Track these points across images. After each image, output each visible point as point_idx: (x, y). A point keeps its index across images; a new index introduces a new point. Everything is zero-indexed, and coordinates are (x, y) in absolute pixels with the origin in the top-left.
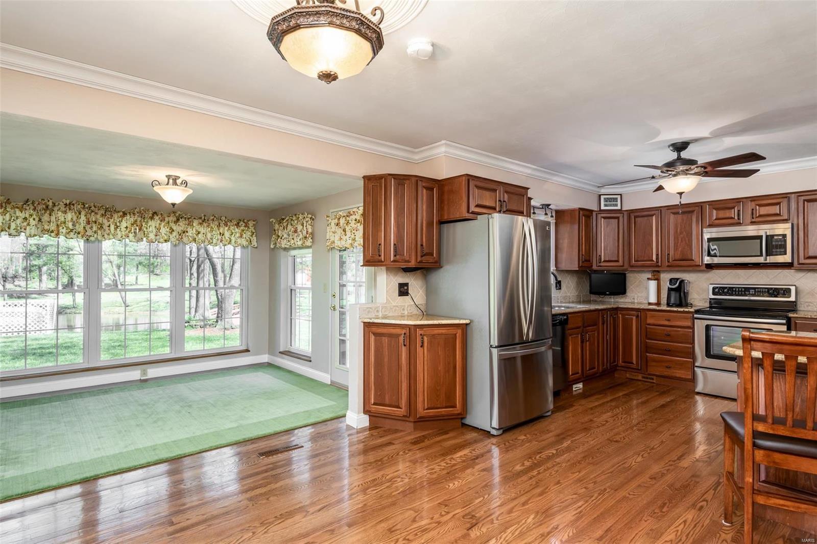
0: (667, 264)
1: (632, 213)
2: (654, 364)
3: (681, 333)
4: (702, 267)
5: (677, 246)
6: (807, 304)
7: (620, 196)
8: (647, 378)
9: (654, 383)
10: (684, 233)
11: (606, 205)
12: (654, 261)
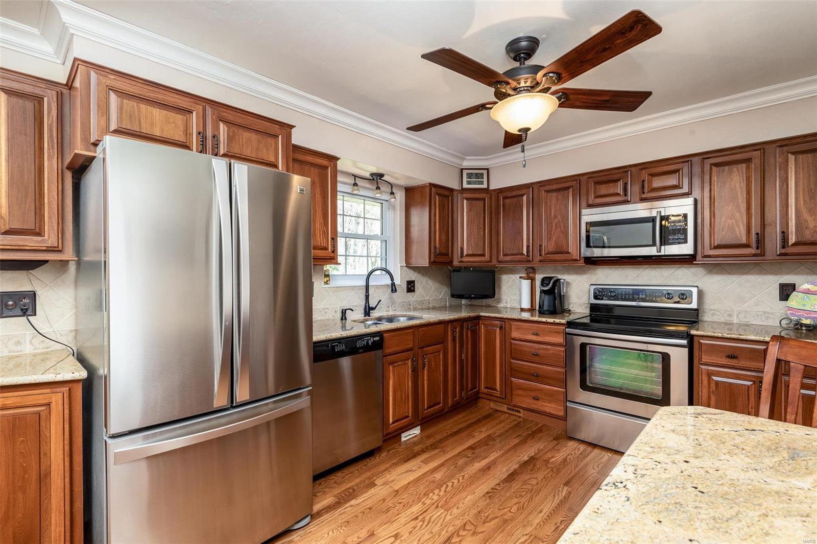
0: (539, 258)
1: (500, 193)
2: (520, 392)
3: (551, 352)
4: (579, 262)
5: (551, 234)
6: (712, 312)
7: (486, 171)
8: (513, 410)
9: (520, 417)
10: (559, 217)
11: (469, 183)
12: (524, 255)
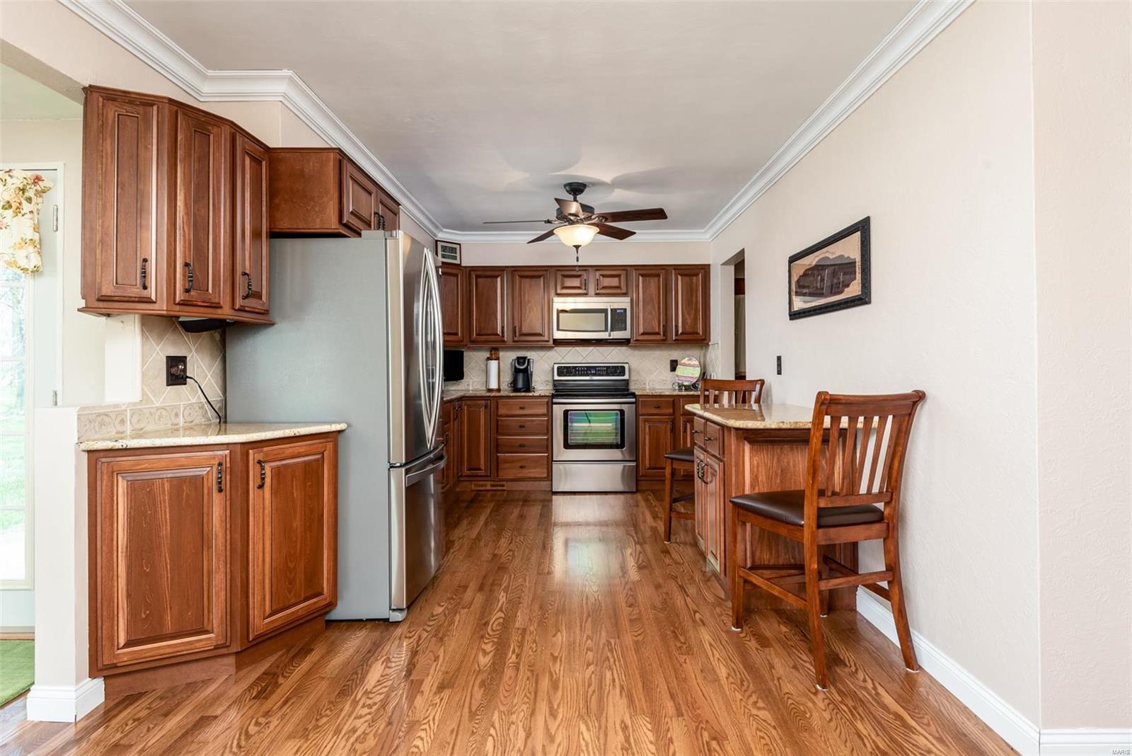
0: (514, 338)
1: (473, 271)
2: (507, 466)
3: (535, 423)
4: (551, 343)
5: (525, 317)
7: (459, 246)
9: (504, 491)
11: (443, 256)
12: (499, 335)
